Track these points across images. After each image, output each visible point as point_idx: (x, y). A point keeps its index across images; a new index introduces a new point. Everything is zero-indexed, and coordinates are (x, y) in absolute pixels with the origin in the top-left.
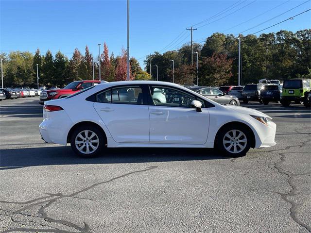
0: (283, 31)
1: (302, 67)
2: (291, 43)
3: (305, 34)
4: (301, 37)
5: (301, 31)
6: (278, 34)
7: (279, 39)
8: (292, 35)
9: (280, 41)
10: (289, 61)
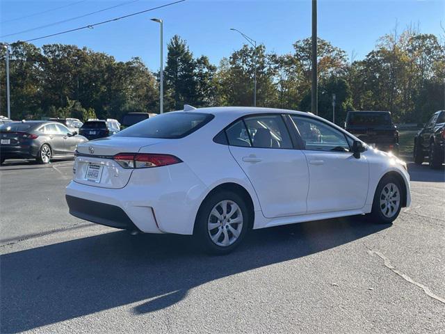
0: (22, 43)
1: (53, 96)
2: (35, 61)
3: (55, 51)
4: (49, 54)
5: (50, 46)
6: (14, 45)
7: (16, 53)
8: (35, 49)
9: (17, 57)
10: (32, 87)
